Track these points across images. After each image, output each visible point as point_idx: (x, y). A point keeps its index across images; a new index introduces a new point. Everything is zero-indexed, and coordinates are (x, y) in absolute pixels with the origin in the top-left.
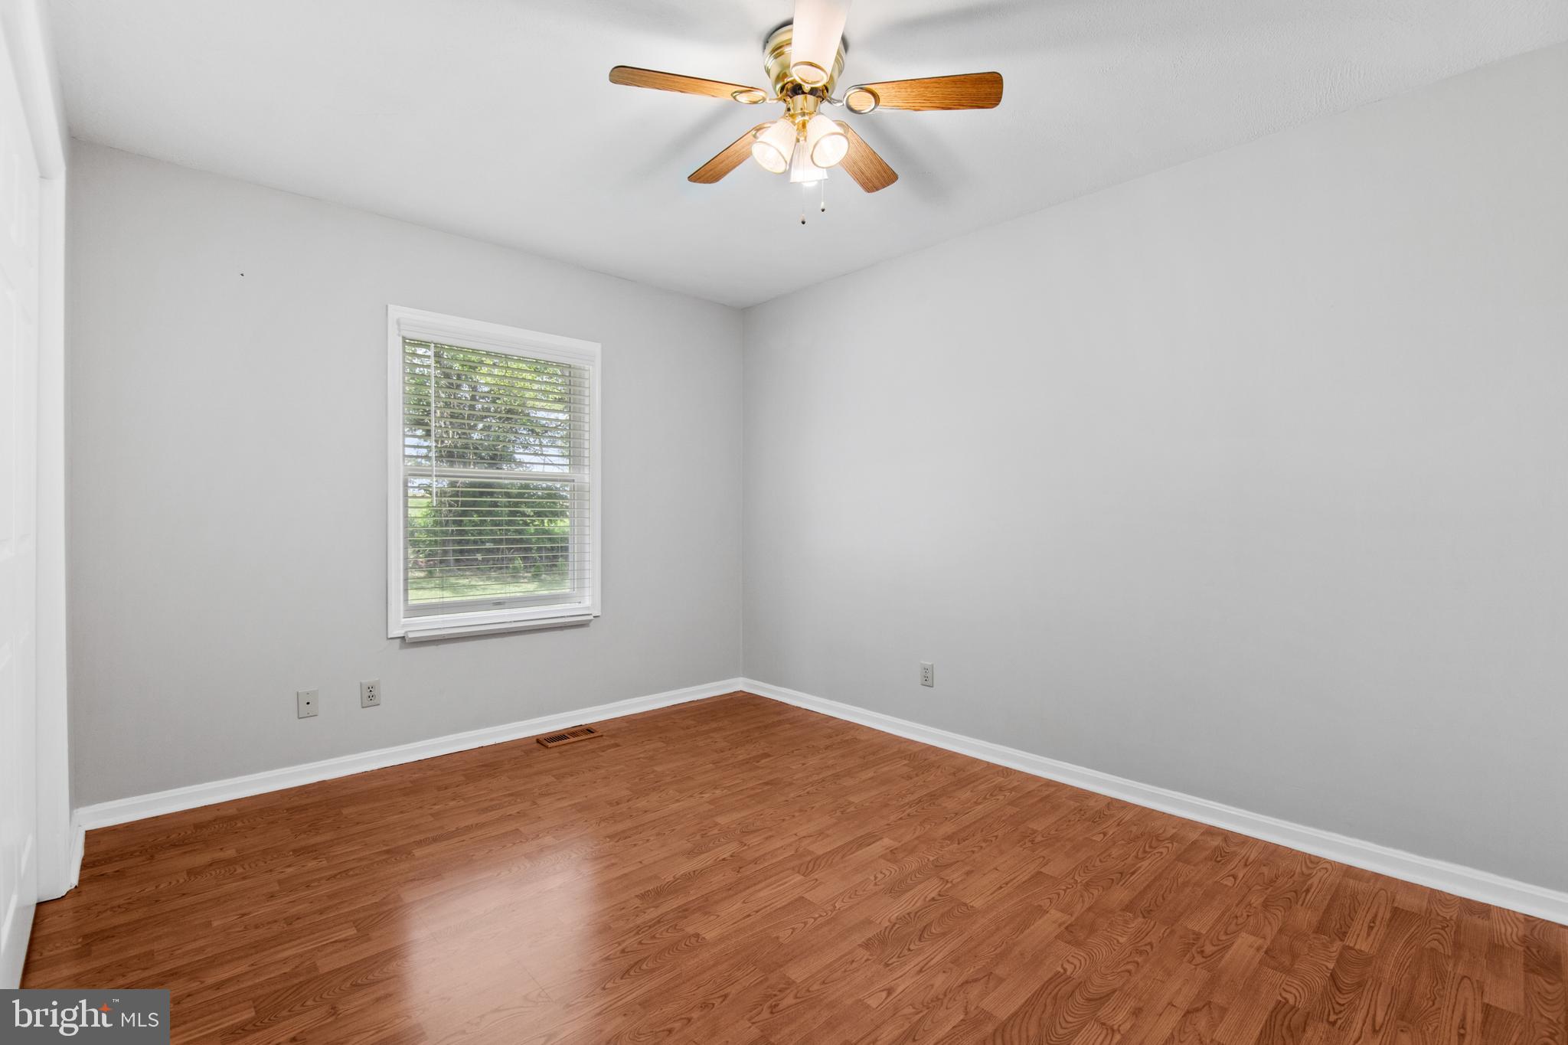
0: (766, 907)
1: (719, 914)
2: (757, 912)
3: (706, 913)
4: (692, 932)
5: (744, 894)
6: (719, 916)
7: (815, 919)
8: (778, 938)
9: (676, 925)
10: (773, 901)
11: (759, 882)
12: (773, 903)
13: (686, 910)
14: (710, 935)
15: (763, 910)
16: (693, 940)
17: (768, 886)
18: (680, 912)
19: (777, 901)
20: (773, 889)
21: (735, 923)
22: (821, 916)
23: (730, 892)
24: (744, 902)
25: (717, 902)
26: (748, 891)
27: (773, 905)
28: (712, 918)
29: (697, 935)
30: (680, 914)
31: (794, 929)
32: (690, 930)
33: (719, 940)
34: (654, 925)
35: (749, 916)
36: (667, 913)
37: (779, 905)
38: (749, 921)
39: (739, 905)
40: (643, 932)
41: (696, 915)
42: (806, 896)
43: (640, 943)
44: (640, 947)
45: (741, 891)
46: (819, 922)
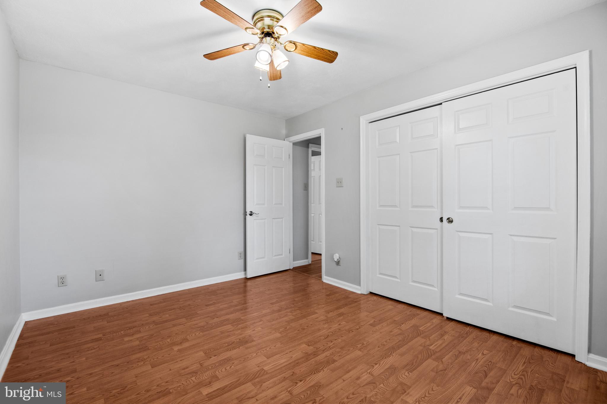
0: (284, 355)
1: (302, 353)
2: (287, 353)
3: (307, 353)
4: (310, 347)
5: (291, 361)
6: (302, 352)
7: (266, 350)
8: (281, 344)
9: (317, 349)
10: (280, 357)
11: (284, 366)
12: (280, 356)
13: (315, 355)
14: (304, 345)
15: (284, 354)
16: (310, 344)
17: (281, 364)
18: (317, 354)
19: (279, 357)
20: (279, 363)
21: (295, 349)
22: (263, 351)
23: (297, 362)
24: (292, 357)
25: (303, 358)
26: (290, 362)
27: (280, 355)
28: (304, 351)
29: (309, 346)
30: (316, 353)
31: (275, 347)
32: (311, 348)
33: (301, 344)
34: (325, 349)
35: (290, 352)
36: (321, 354)
37: (278, 356)
38: (291, 350)
39: (294, 356)
40: (328, 347)
41: (310, 353)
42: (266, 359)
43: (327, 344)
44: (327, 343)
45: (293, 362)
46: (265, 349)
